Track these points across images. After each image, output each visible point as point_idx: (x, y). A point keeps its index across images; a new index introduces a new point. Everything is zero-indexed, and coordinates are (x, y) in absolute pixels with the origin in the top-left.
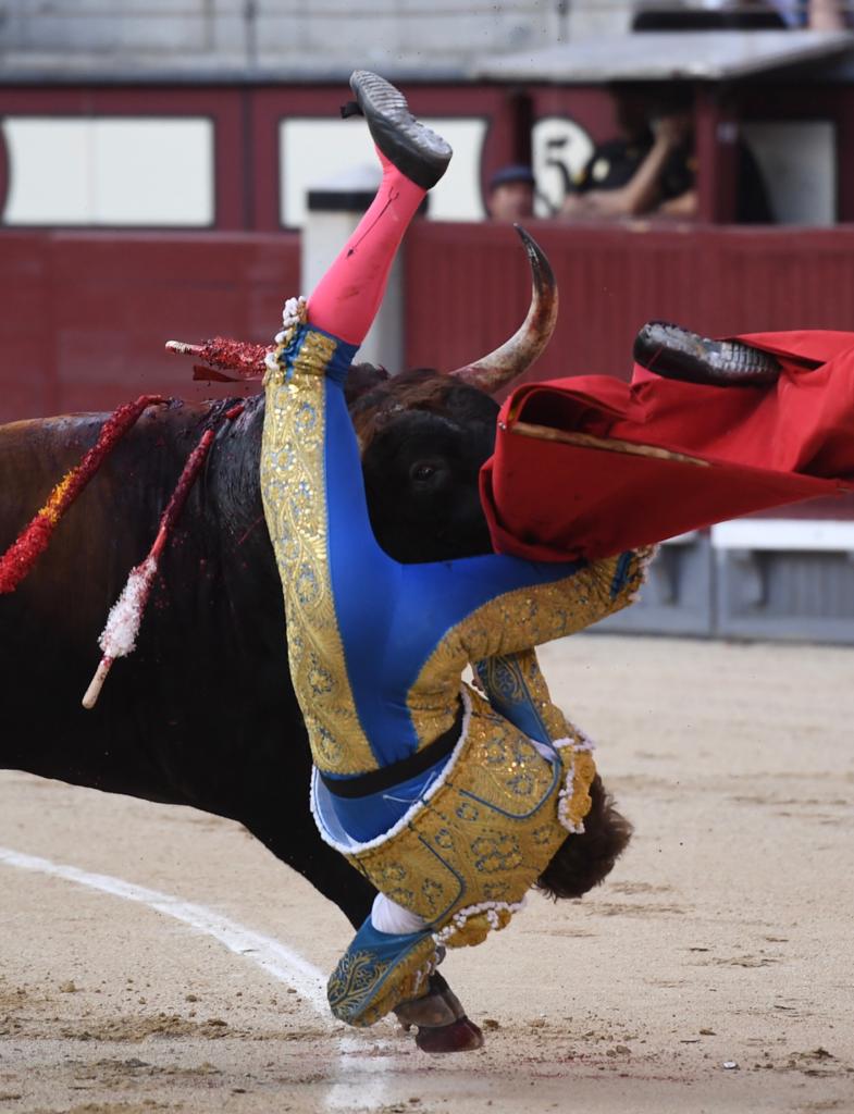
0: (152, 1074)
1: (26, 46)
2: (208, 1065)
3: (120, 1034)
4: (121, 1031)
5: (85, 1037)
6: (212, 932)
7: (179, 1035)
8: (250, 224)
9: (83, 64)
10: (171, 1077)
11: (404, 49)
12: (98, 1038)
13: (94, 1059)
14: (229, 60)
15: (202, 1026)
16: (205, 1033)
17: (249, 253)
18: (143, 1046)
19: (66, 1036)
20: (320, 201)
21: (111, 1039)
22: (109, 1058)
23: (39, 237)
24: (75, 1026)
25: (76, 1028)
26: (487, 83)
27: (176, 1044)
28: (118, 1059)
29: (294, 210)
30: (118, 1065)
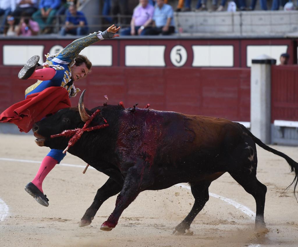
0: (220, 231)
1: (197, 32)
2: (231, 230)
3: (214, 223)
4: (215, 223)
5: (207, 224)
6: (232, 204)
7: (226, 224)
8: (241, 66)
9: (208, 35)
10: (224, 232)
11: (272, 32)
12: (210, 224)
13: (209, 228)
14: (237, 34)
15: (231, 222)
16: (231, 224)
17: (240, 72)
18: (219, 226)
19: (204, 224)
20: (254, 62)
21: (212, 224)
22: (212, 228)
23: (199, 69)
24: (205, 222)
25: (206, 222)
26: (288, 38)
27: (226, 226)
28: (214, 228)
29: (249, 63)
30: (214, 229)
